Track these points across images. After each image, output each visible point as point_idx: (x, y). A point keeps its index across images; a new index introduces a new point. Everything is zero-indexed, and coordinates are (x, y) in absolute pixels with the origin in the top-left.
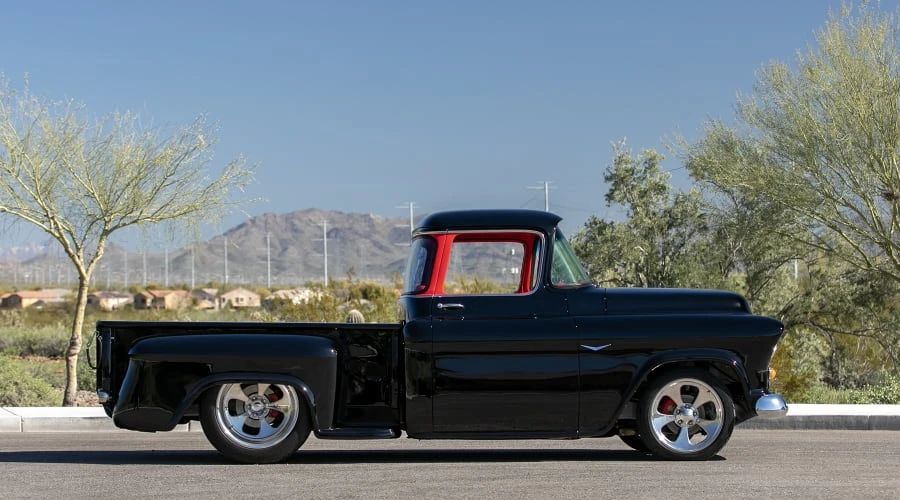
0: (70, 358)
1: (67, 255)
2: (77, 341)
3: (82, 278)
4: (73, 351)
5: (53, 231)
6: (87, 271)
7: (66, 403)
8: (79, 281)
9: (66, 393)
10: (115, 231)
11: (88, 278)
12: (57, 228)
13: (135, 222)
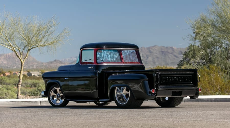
0: (18, 86)
1: (17, 56)
2: (20, 81)
3: (22, 63)
4: (19, 84)
5: (13, 50)
6: (23, 61)
7: (17, 98)
8: (21, 64)
9: (18, 96)
10: (32, 49)
11: (23, 63)
12: (14, 49)
13: (37, 47)
